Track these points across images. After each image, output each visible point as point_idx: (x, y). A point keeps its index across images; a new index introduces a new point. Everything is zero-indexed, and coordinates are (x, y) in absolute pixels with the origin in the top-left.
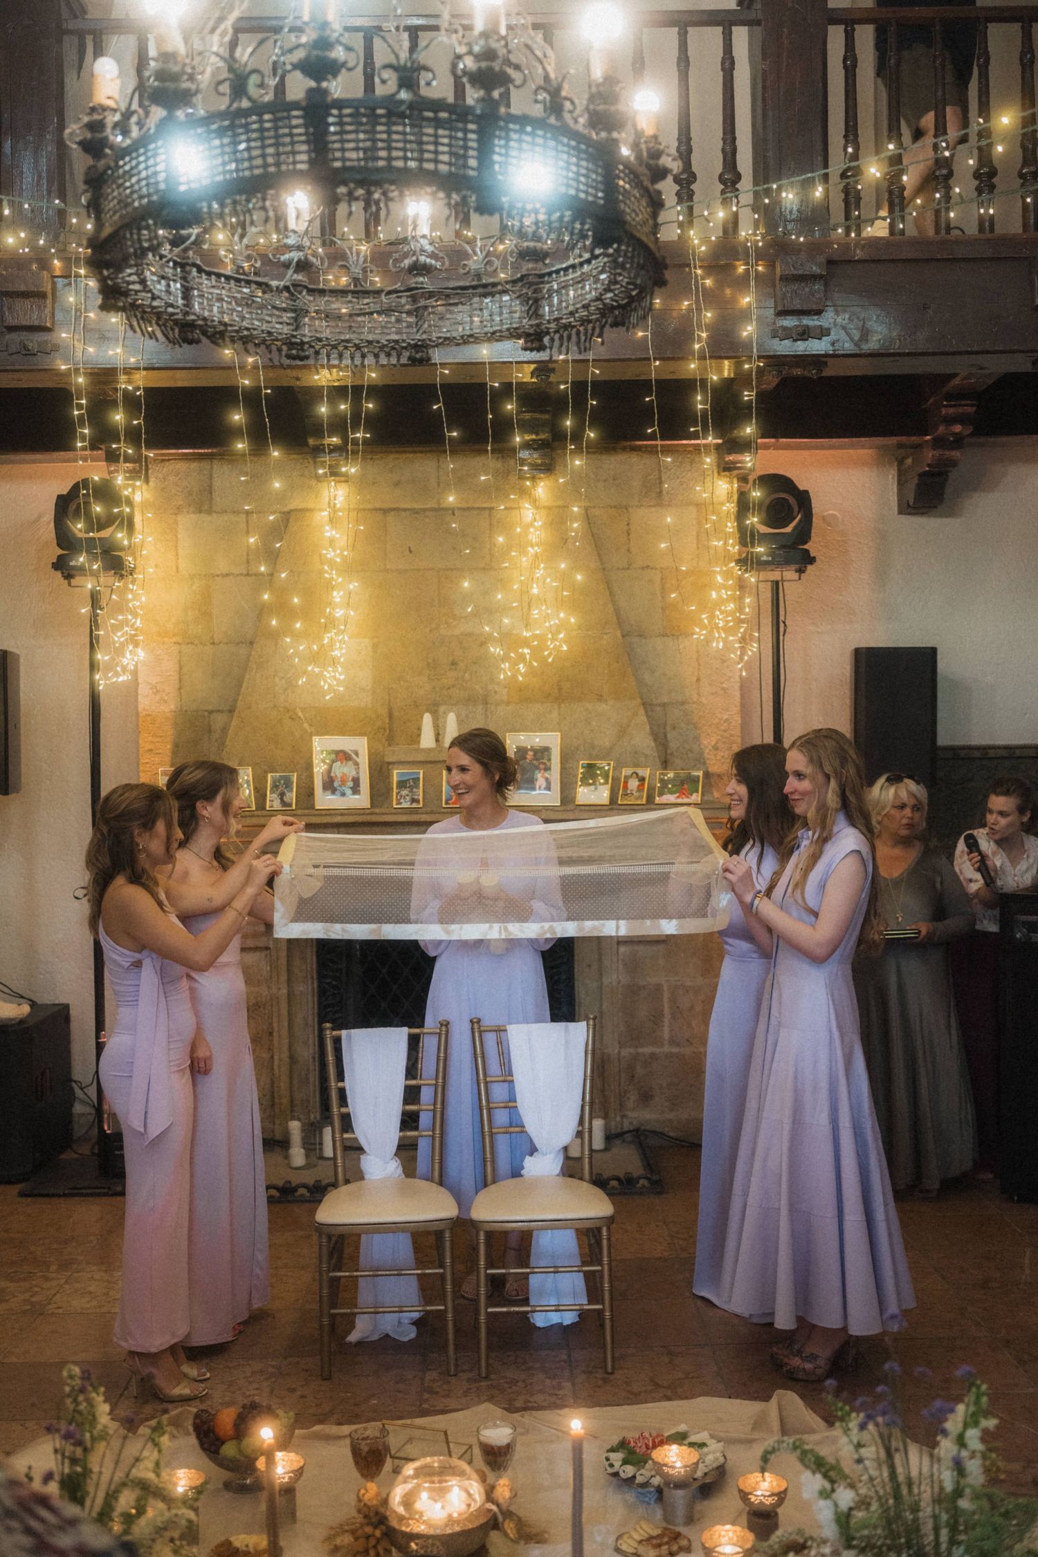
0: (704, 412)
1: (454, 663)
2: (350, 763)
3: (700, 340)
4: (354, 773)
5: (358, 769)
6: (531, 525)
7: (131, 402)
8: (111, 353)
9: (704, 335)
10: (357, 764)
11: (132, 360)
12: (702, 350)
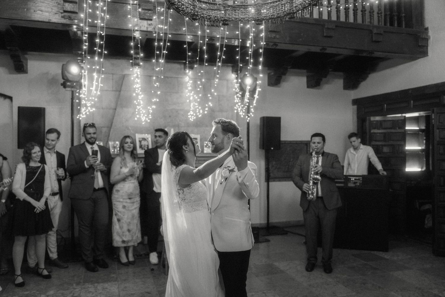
0: (251, 54)
1: (170, 116)
2: (146, 141)
3: (251, 36)
4: (147, 144)
5: (148, 143)
6: (188, 82)
7: (101, 37)
8: (96, 22)
9: (252, 34)
10: (148, 141)
11: (102, 25)
12: (252, 38)
